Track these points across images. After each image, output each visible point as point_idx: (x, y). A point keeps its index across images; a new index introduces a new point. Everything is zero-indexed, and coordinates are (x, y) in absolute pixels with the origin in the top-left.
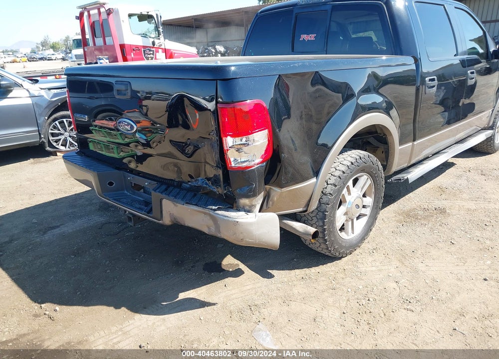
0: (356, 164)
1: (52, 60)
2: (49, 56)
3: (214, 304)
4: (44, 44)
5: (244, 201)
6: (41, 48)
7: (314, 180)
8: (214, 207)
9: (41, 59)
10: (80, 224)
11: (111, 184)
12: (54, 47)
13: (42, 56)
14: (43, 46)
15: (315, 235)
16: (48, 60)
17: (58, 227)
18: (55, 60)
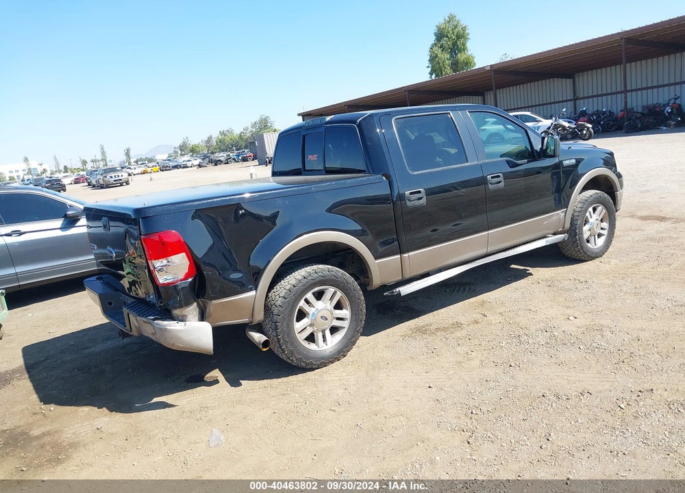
0: (310, 278)
1: (187, 167)
2: (184, 163)
3: (173, 406)
4: (183, 148)
5: (176, 312)
6: (180, 152)
7: (253, 293)
8: (152, 318)
9: (176, 167)
10: (109, 344)
11: (110, 303)
12: (194, 151)
13: (176, 164)
14: (181, 150)
15: (266, 344)
16: (183, 168)
17: (89, 348)
18: (191, 167)
